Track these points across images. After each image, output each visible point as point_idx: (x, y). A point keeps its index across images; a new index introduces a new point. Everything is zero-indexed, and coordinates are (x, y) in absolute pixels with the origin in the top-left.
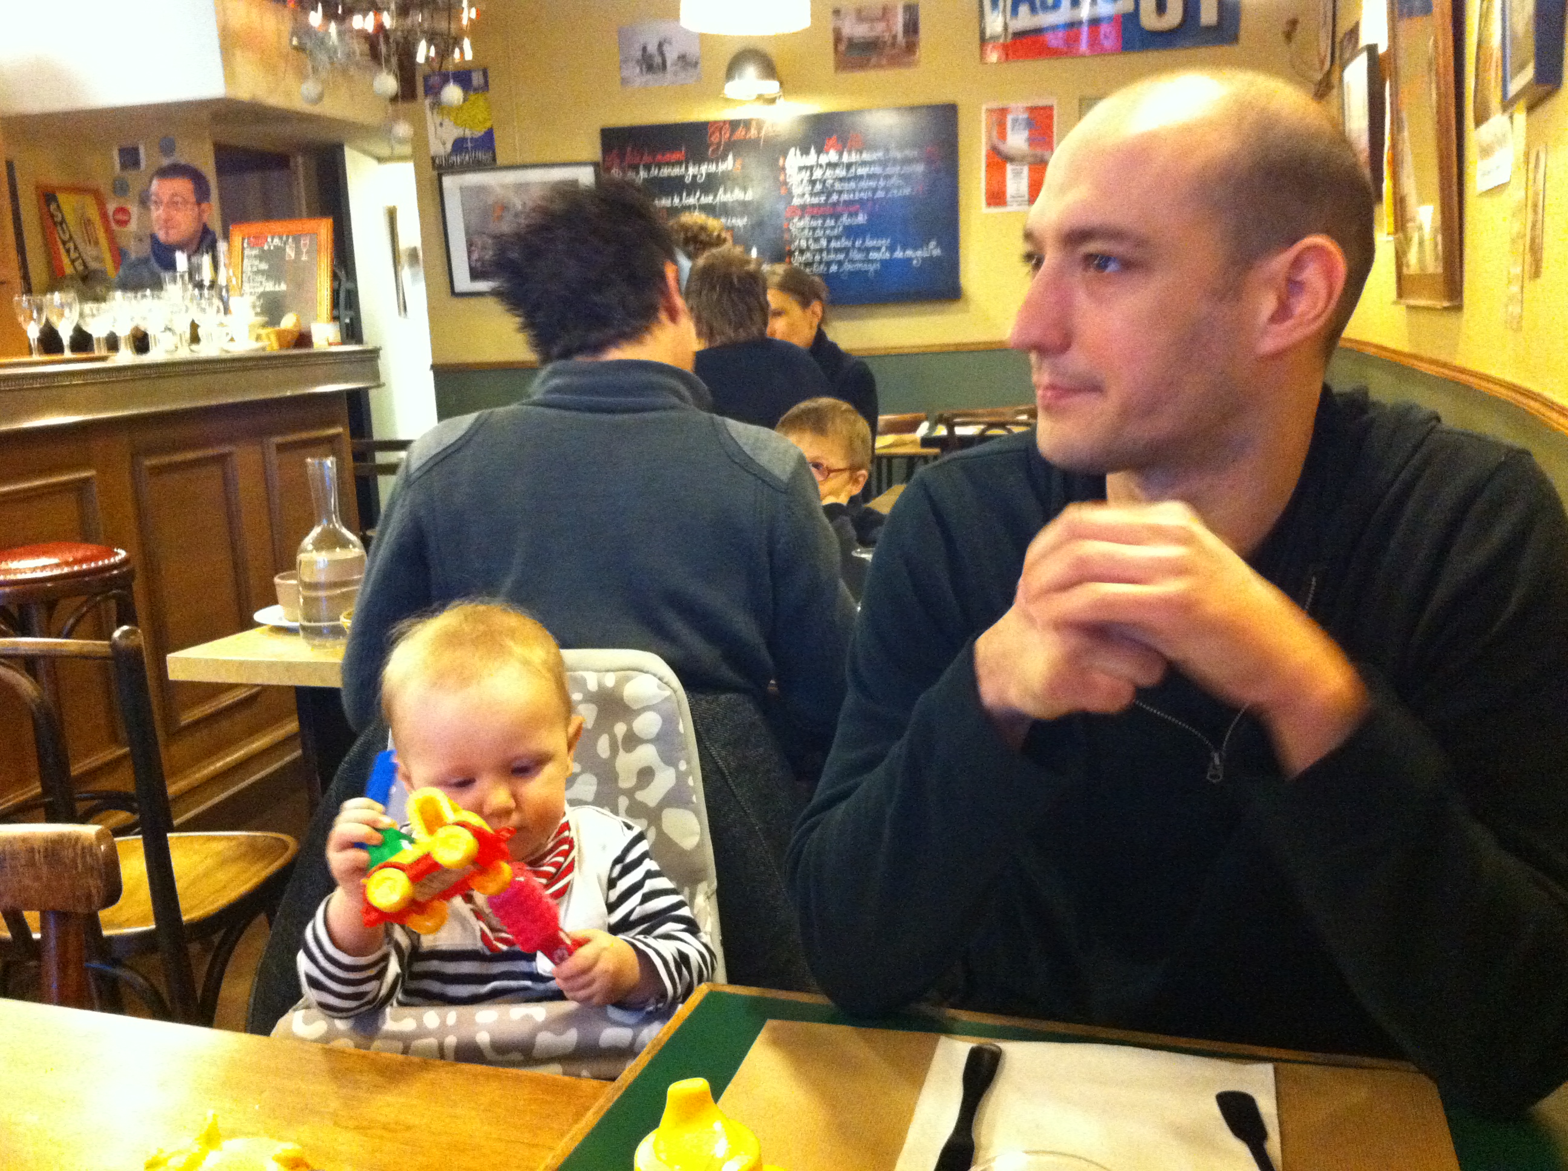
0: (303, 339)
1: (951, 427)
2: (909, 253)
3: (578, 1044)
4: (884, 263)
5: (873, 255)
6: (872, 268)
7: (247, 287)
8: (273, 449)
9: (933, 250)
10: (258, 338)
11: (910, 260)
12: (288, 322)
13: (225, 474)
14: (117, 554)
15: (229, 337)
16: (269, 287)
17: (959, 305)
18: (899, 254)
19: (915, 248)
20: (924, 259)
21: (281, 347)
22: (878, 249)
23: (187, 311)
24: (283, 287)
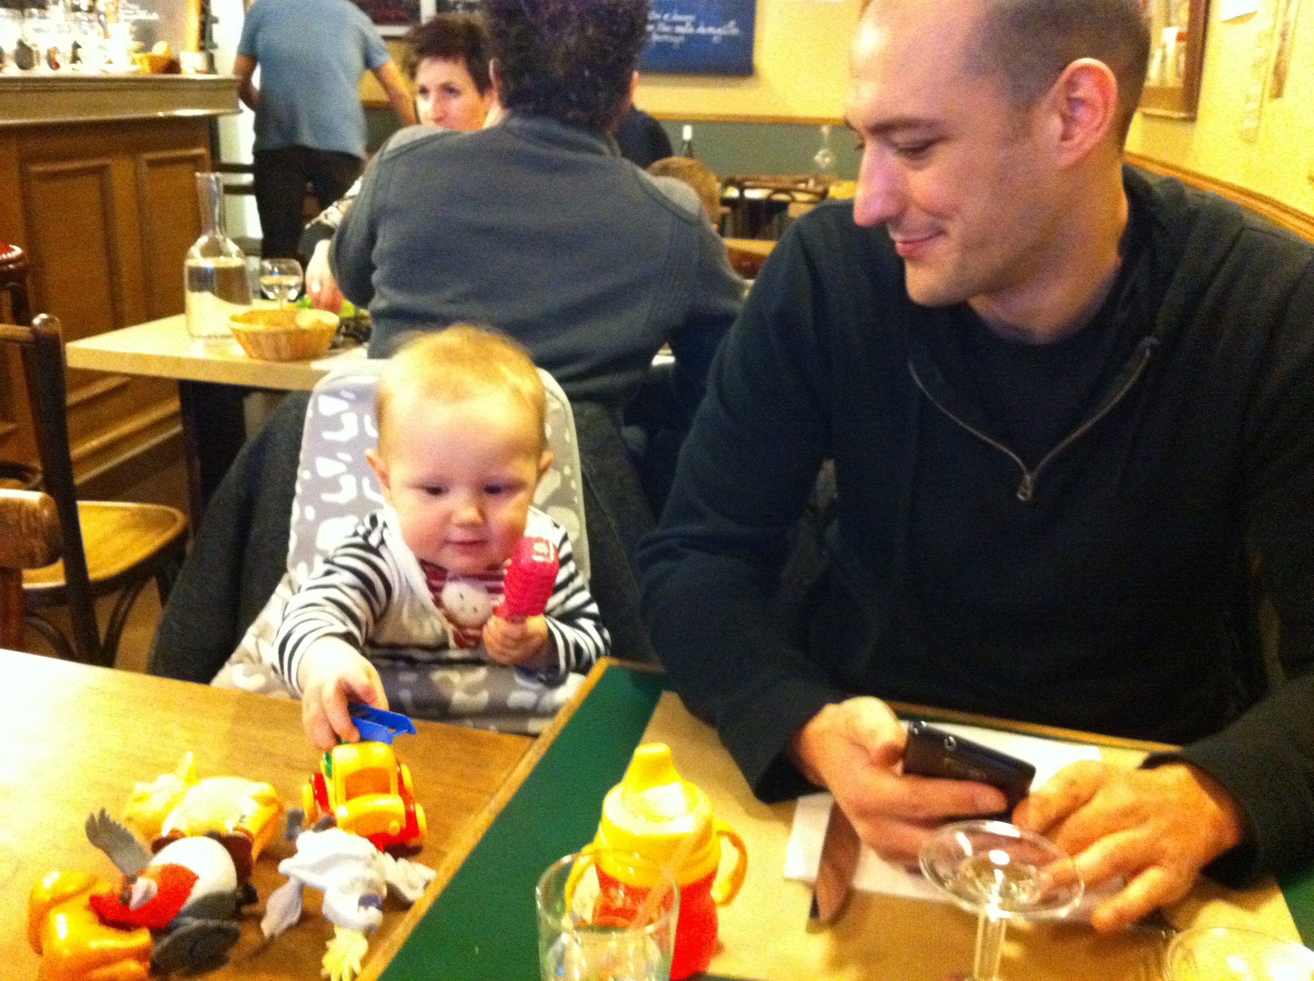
0: (173, 66)
1: (742, 190)
2: (711, 30)
3: (490, 704)
4: (687, 36)
5: (679, 29)
6: (677, 40)
7: (121, 14)
8: (145, 164)
9: (732, 29)
10: (134, 62)
11: (709, 37)
12: (160, 49)
13: (102, 185)
14: (13, 250)
15: (107, 60)
16: (143, 15)
17: (750, 81)
18: (702, 30)
19: (717, 26)
20: (724, 37)
21: (155, 70)
22: (682, 24)
23: (70, 31)
24: (155, 16)
